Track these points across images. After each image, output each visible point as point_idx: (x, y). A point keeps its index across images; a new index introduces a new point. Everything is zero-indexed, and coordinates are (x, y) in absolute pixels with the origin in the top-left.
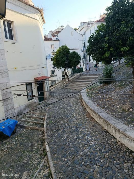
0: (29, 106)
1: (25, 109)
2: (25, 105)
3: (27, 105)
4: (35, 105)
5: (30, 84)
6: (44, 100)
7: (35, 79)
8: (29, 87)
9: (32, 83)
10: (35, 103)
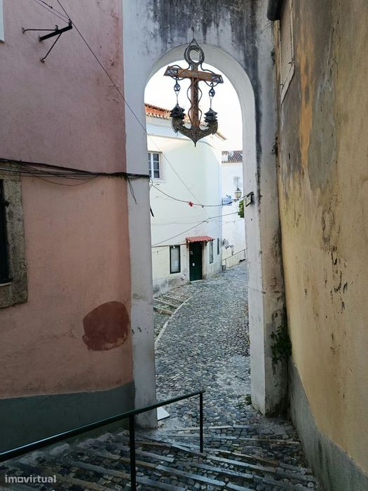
0: (171, 282)
1: (163, 286)
2: (164, 280)
3: (168, 281)
4: (182, 283)
5: (178, 247)
6: (201, 279)
7: (187, 240)
8: (175, 251)
9: (181, 247)
10: (183, 280)
